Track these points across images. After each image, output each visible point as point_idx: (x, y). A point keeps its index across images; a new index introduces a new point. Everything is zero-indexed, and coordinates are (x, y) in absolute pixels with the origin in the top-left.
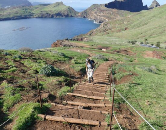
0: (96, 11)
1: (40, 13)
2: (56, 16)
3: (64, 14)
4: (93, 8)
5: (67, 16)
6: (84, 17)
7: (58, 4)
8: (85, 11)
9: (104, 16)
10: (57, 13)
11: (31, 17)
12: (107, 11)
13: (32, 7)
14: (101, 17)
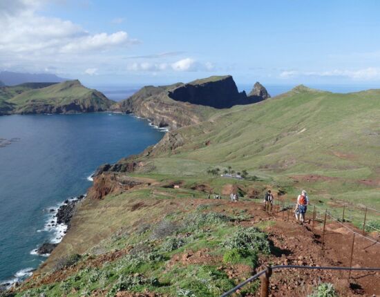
0: (152, 102)
1: (30, 103)
2: (67, 111)
3: (84, 106)
4: (145, 95)
5: (90, 110)
6: (128, 112)
7: (69, 85)
8: (128, 100)
9: (168, 114)
10: (69, 103)
11: (10, 112)
12: (173, 105)
13: (7, 89)
14: (162, 116)
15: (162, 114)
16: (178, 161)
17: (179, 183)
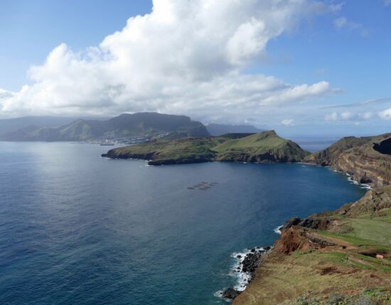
0: (352, 154)
1: (229, 151)
2: (262, 160)
3: (277, 156)
4: (344, 146)
5: (284, 160)
6: (324, 165)
7: (265, 135)
8: (325, 151)
9: (371, 169)
10: (263, 153)
11: (212, 159)
12: (379, 158)
13: (212, 139)
14: (365, 171)
15: (365, 168)
16: (383, 225)
17: (383, 252)
